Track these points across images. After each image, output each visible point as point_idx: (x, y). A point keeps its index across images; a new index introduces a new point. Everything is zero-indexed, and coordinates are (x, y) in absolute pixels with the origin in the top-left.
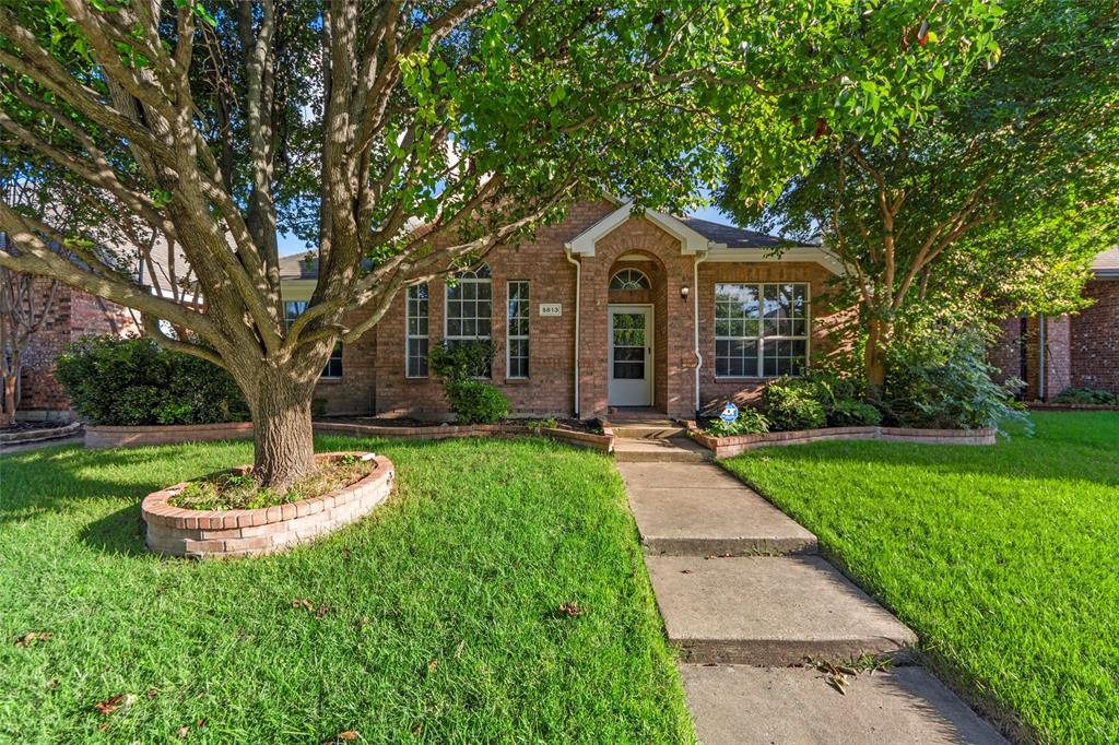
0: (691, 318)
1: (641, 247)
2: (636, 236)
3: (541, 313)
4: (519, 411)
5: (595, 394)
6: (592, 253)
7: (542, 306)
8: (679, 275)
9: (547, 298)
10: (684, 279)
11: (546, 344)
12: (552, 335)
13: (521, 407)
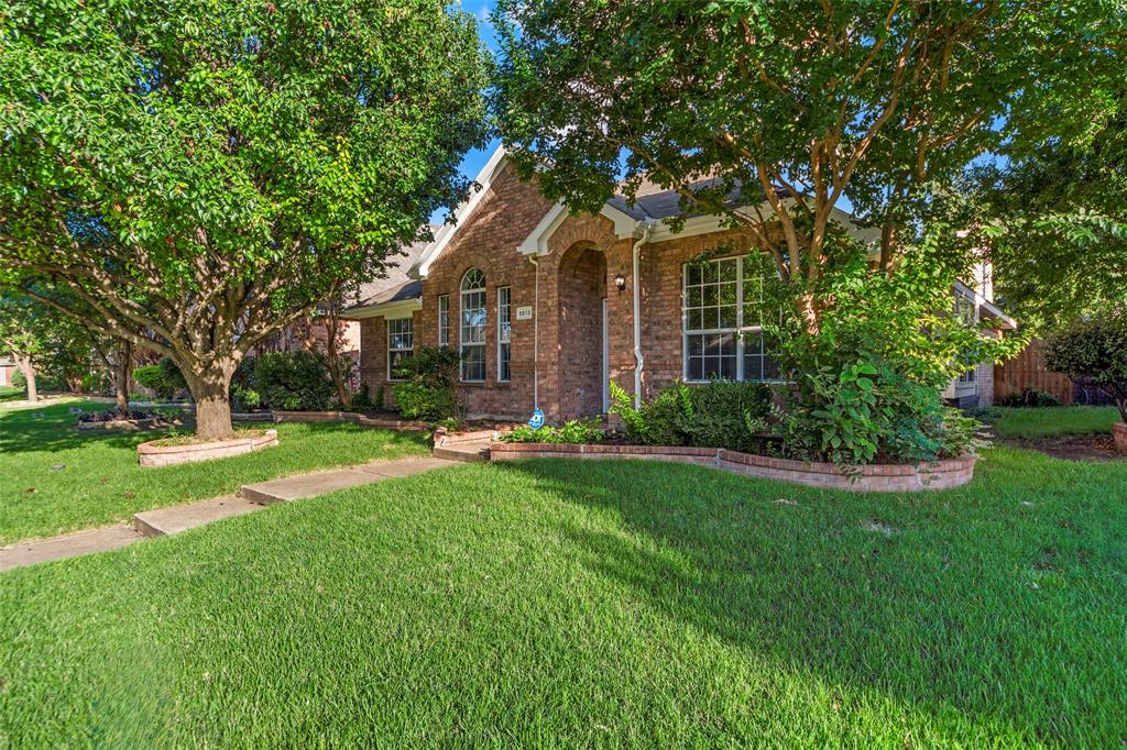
0: (630, 311)
1: (584, 237)
2: (581, 226)
3: (518, 317)
4: (503, 413)
5: (548, 399)
6: (545, 252)
7: (519, 310)
8: (618, 263)
9: (522, 301)
10: (622, 268)
11: (521, 347)
12: (526, 339)
13: (504, 409)
